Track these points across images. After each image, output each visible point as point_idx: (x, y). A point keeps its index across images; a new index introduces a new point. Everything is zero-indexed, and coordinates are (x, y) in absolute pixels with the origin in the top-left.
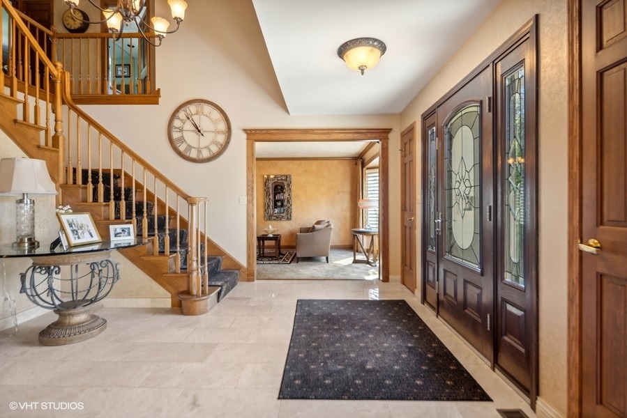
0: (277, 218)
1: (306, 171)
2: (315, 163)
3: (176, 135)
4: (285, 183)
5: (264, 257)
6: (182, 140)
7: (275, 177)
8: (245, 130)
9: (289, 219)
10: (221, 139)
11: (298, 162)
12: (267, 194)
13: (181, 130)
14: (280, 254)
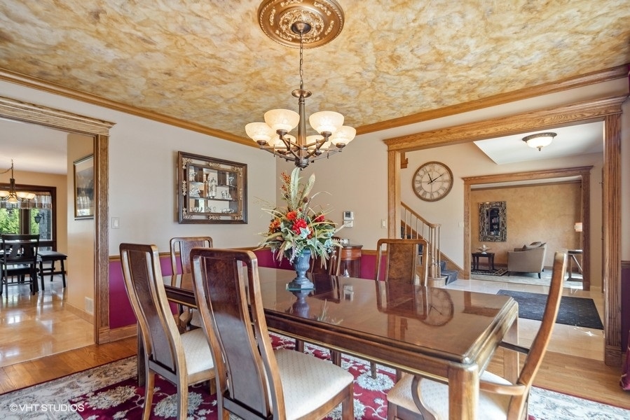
0: (492, 239)
1: (522, 197)
2: (532, 189)
3: (417, 185)
4: (500, 209)
5: (478, 270)
6: (421, 188)
7: (490, 204)
8: (463, 179)
9: (504, 240)
10: (446, 185)
11: (513, 189)
12: (482, 219)
13: (420, 182)
14: (493, 269)
